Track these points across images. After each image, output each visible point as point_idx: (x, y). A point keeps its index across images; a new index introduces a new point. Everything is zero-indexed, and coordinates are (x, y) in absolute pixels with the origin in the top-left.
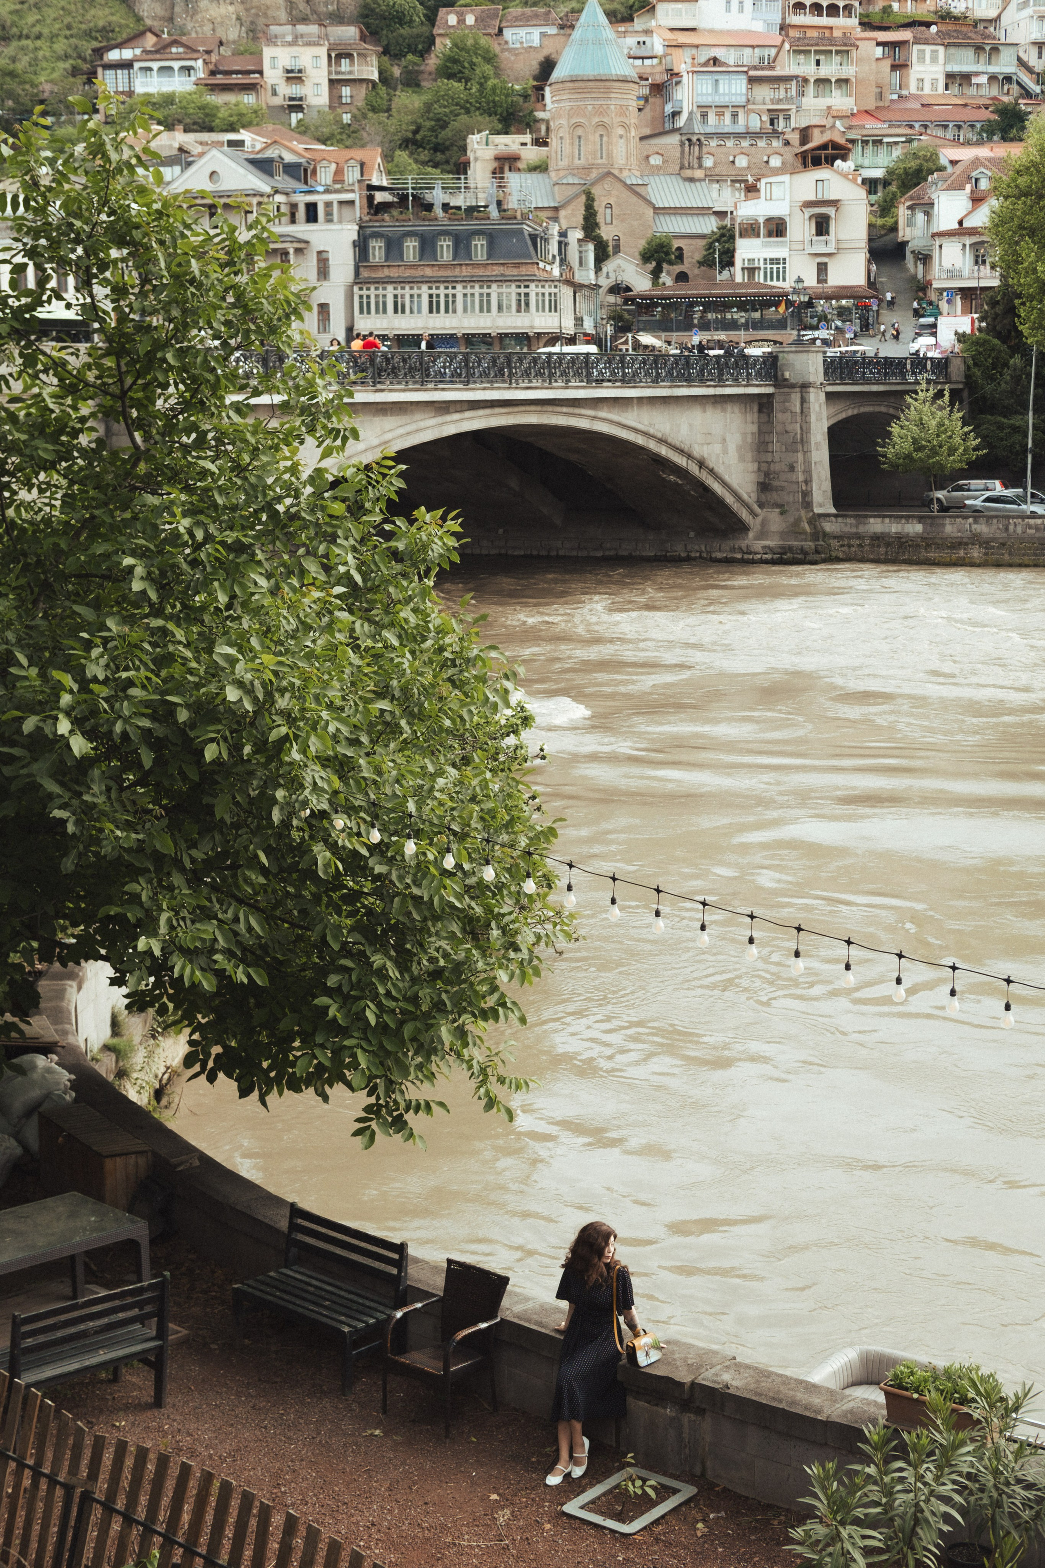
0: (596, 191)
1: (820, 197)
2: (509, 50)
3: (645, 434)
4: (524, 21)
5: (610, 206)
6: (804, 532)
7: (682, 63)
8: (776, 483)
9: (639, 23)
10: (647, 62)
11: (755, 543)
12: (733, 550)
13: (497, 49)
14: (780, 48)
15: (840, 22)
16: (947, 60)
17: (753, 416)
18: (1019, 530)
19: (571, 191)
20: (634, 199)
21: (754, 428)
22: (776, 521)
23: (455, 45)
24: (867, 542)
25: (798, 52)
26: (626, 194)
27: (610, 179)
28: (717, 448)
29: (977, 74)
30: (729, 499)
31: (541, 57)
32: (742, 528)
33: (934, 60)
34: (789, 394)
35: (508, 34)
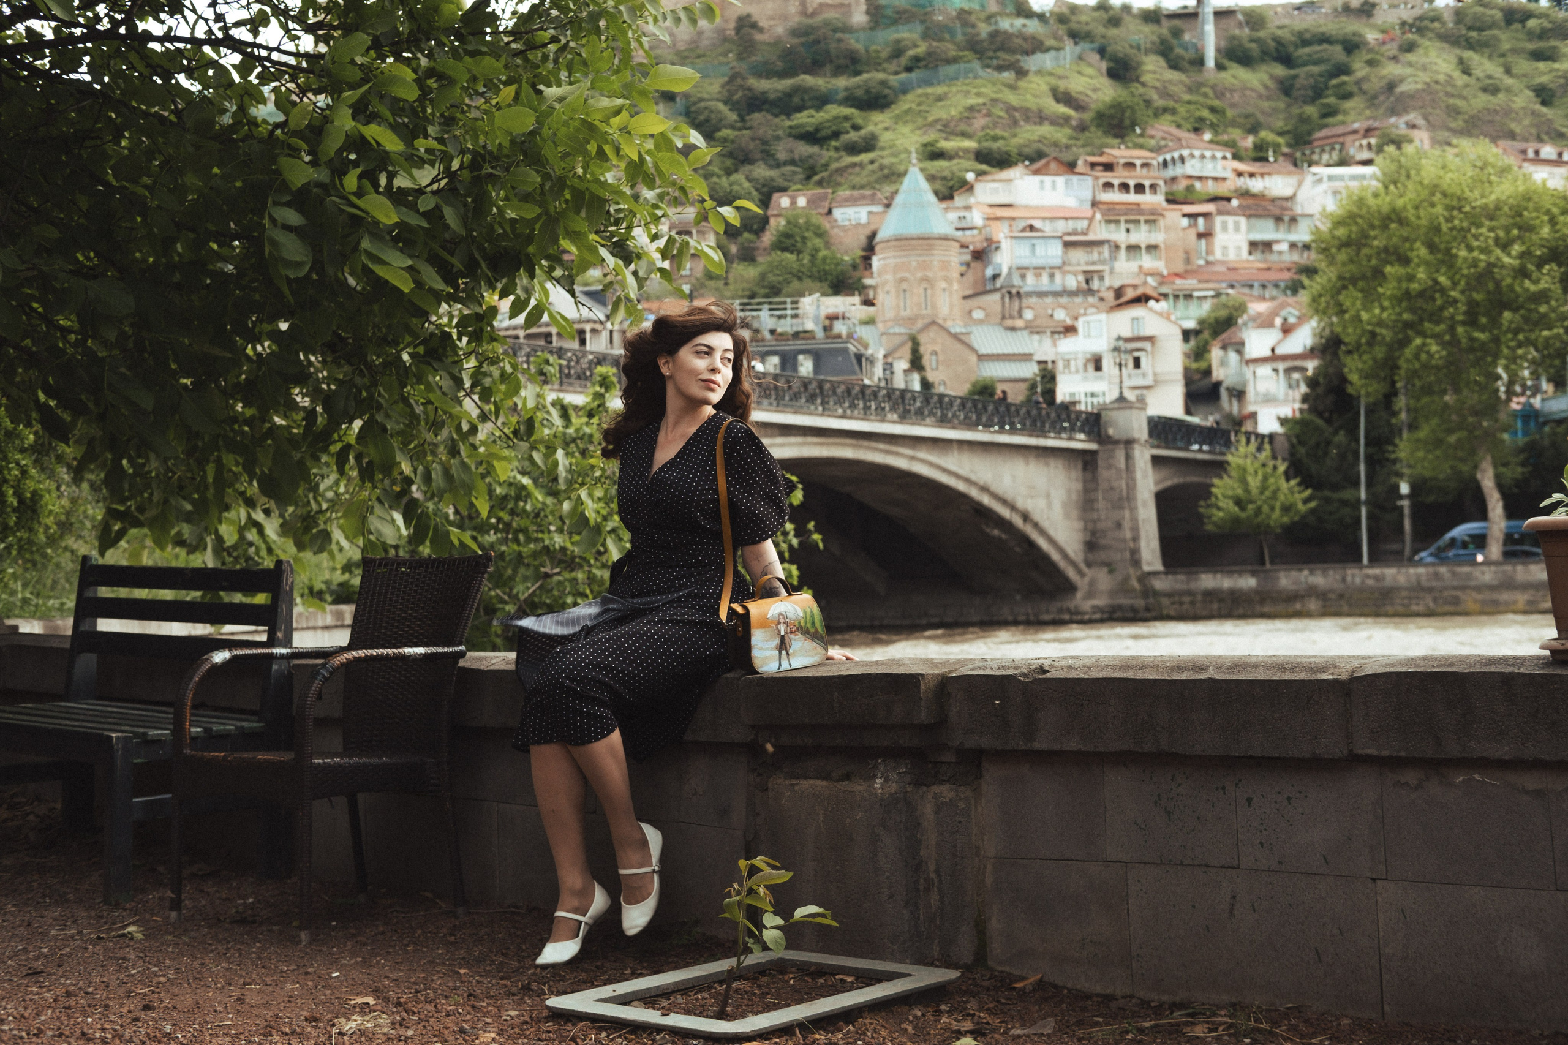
0: (923, 339)
1: (1136, 334)
2: (838, 227)
3: (967, 480)
4: (852, 202)
5: (935, 353)
6: (1134, 590)
7: (1000, 232)
8: (1102, 542)
9: (959, 200)
10: (968, 233)
11: (1081, 601)
12: (1061, 611)
13: (826, 224)
14: (1091, 220)
15: (1147, 199)
16: (1250, 229)
17: (1076, 473)
18: (1358, 580)
19: (897, 340)
20: (959, 346)
21: (1078, 486)
22: (1104, 580)
23: (789, 222)
24: (1199, 598)
25: (1108, 222)
26: (949, 341)
27: (934, 328)
28: (1041, 503)
29: (1277, 242)
30: (1055, 556)
31: (867, 232)
32: (1070, 588)
33: (1237, 229)
34: (1113, 451)
35: (838, 213)
